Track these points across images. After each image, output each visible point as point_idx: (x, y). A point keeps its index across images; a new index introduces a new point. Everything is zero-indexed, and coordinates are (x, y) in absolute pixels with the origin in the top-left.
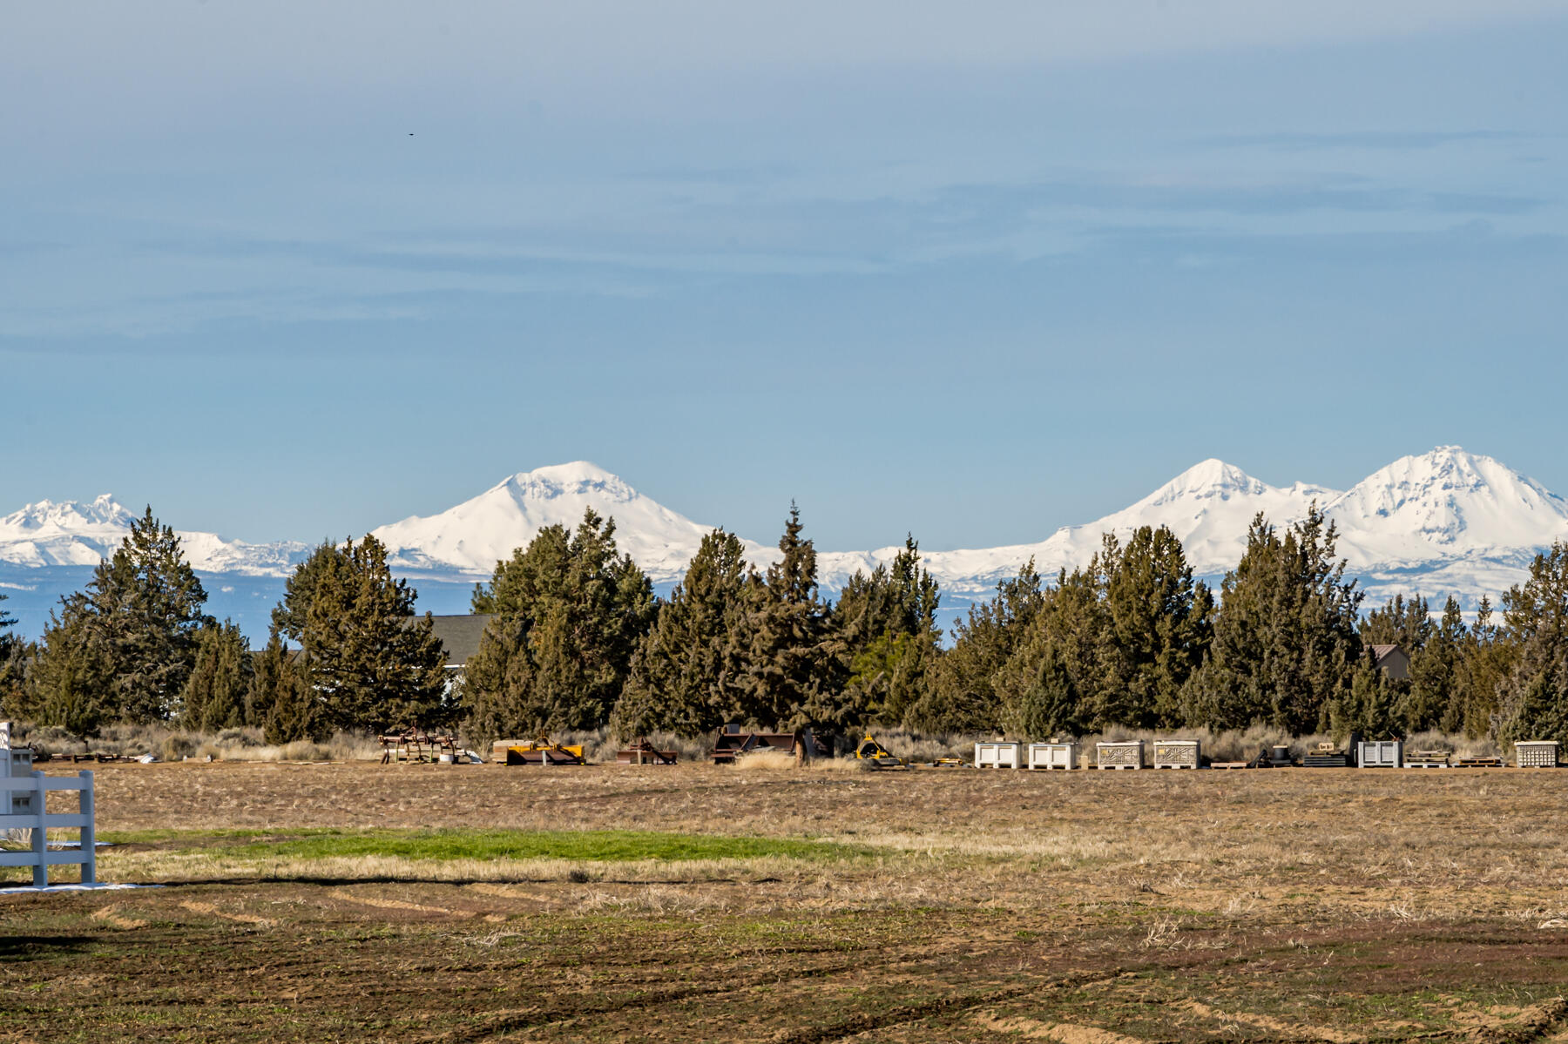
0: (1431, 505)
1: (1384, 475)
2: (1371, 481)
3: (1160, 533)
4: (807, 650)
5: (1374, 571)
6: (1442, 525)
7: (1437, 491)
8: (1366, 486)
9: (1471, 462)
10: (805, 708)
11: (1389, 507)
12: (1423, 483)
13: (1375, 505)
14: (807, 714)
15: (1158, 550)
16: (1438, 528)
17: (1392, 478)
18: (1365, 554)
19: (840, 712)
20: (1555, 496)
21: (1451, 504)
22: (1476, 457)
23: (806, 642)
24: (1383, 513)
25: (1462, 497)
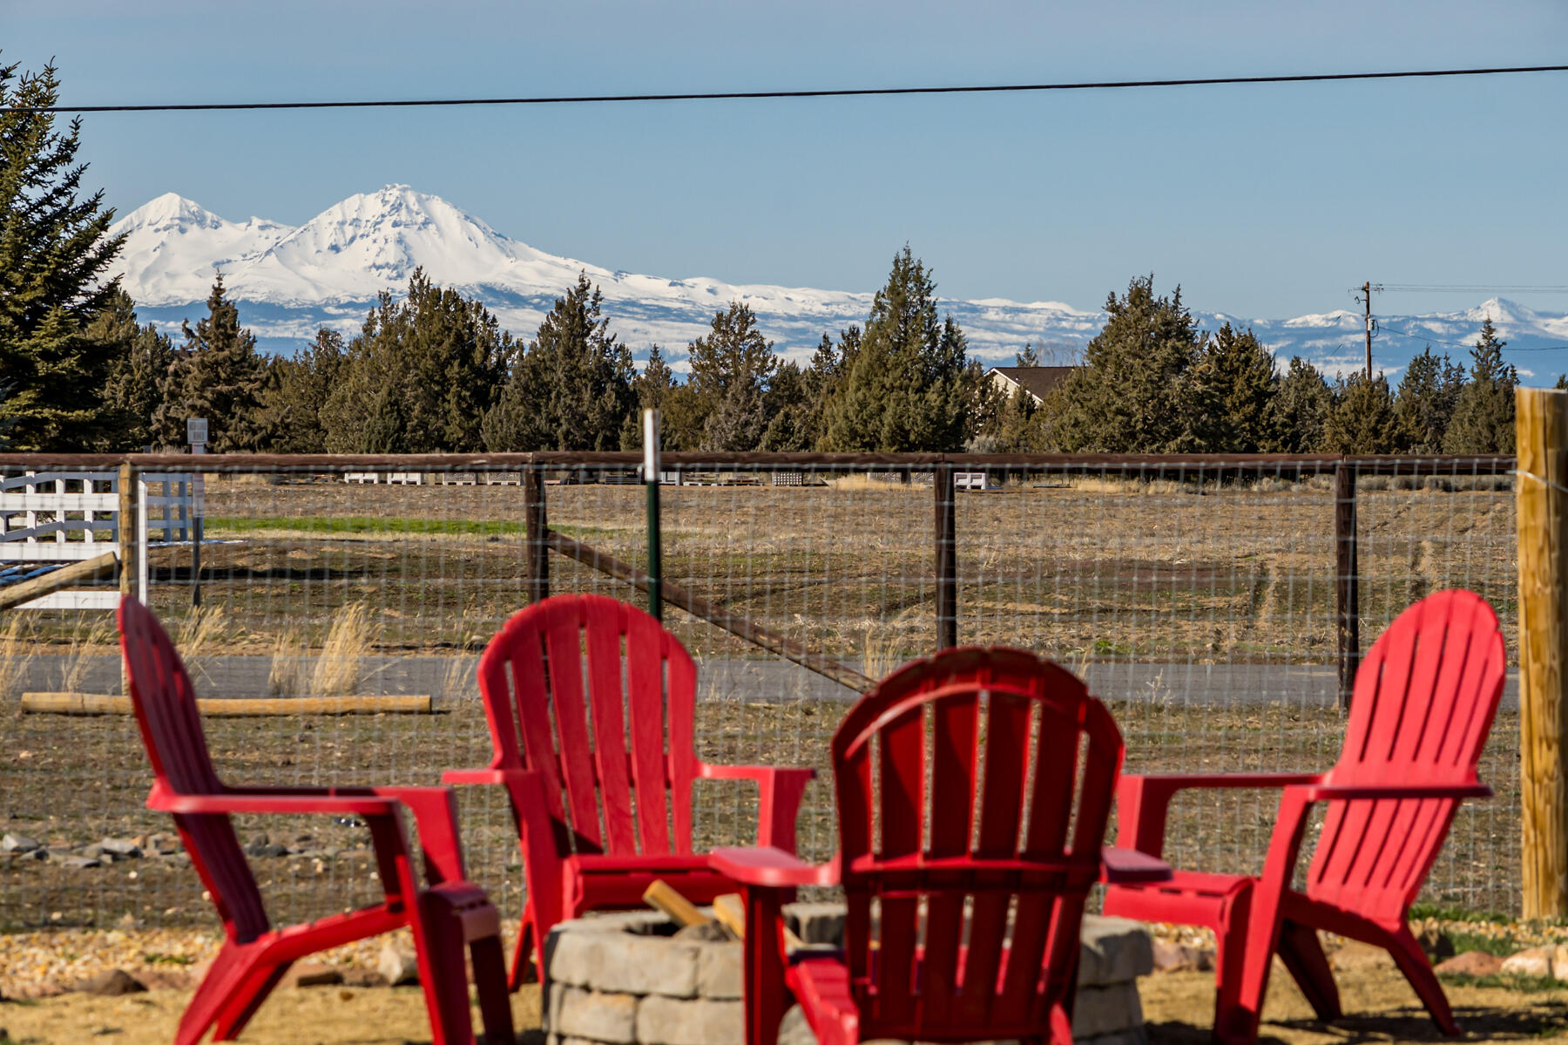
0: (381, 242)
1: (336, 213)
2: (323, 218)
3: (448, 293)
4: (230, 388)
5: (327, 305)
6: (392, 262)
7: (387, 228)
8: (318, 222)
9: (419, 201)
10: (229, 434)
11: (341, 243)
12: (373, 220)
13: (327, 241)
14: (231, 438)
15: (446, 307)
16: (387, 264)
17: (344, 215)
18: (316, 287)
19: (257, 437)
20: (500, 236)
21: (400, 241)
22: (424, 196)
23: (228, 382)
24: (335, 248)
25: (411, 235)
